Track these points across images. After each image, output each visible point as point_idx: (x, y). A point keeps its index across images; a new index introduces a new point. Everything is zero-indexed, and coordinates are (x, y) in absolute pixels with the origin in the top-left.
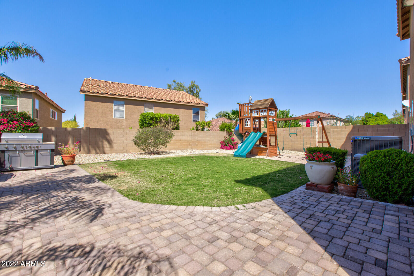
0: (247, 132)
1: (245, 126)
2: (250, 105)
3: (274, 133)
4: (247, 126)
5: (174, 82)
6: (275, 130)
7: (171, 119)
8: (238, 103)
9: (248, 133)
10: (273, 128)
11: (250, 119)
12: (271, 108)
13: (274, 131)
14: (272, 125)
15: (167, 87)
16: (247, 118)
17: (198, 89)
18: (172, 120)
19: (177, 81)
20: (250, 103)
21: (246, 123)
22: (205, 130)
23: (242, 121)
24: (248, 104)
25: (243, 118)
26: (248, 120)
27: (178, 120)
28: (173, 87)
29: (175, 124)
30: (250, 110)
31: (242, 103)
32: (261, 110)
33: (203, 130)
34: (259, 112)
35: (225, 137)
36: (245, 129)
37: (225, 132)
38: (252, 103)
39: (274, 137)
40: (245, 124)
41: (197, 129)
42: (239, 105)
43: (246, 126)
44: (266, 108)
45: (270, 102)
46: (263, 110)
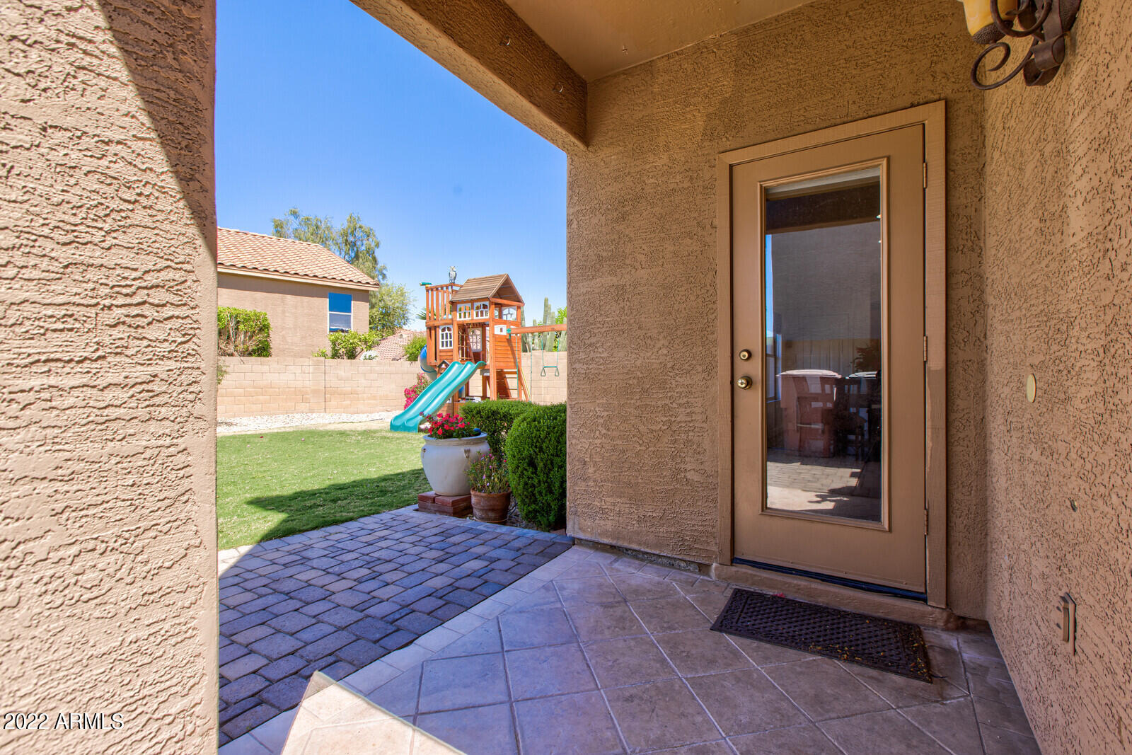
0: (444, 362)
1: (441, 348)
2: (453, 291)
3: (513, 364)
4: (445, 348)
5: (295, 214)
6: (515, 358)
7: (238, 322)
8: (423, 284)
9: (447, 365)
10: (510, 352)
11: (450, 326)
12: (499, 301)
13: (512, 360)
14: (506, 344)
15: (272, 230)
16: (446, 324)
17: (371, 240)
18: (241, 327)
19: (304, 214)
20: (452, 284)
21: (443, 338)
22: (362, 357)
23: (433, 332)
24: (447, 288)
25: (436, 323)
26: (447, 331)
27: (264, 328)
28: (289, 230)
29: (251, 337)
30: (452, 303)
31: (434, 284)
32: (476, 304)
33: (352, 355)
34: (473, 308)
35: (420, 378)
36: (442, 354)
37: (418, 363)
38: (457, 286)
39: (516, 376)
40: (441, 340)
41: (335, 355)
42: (427, 291)
43: (443, 346)
44: (487, 299)
45: (497, 285)
46: (482, 303)
